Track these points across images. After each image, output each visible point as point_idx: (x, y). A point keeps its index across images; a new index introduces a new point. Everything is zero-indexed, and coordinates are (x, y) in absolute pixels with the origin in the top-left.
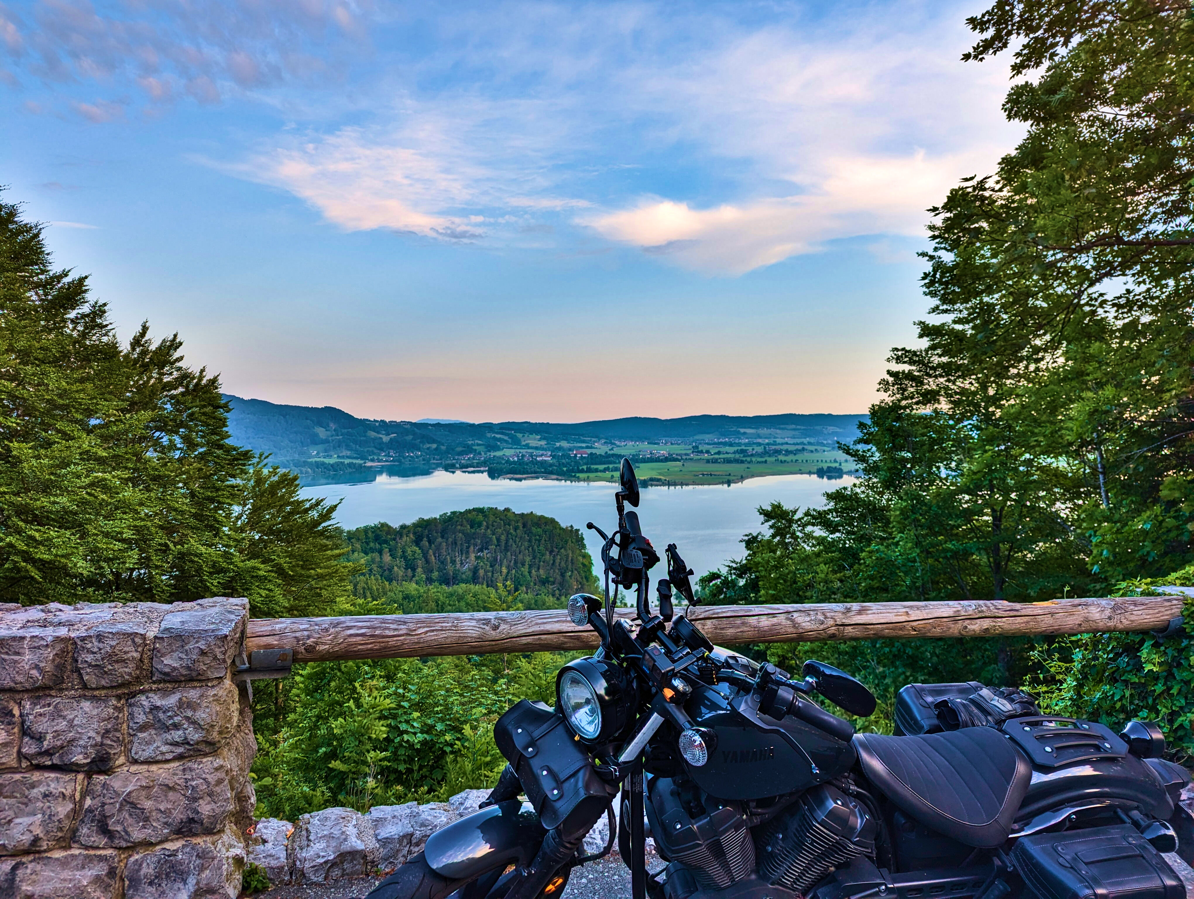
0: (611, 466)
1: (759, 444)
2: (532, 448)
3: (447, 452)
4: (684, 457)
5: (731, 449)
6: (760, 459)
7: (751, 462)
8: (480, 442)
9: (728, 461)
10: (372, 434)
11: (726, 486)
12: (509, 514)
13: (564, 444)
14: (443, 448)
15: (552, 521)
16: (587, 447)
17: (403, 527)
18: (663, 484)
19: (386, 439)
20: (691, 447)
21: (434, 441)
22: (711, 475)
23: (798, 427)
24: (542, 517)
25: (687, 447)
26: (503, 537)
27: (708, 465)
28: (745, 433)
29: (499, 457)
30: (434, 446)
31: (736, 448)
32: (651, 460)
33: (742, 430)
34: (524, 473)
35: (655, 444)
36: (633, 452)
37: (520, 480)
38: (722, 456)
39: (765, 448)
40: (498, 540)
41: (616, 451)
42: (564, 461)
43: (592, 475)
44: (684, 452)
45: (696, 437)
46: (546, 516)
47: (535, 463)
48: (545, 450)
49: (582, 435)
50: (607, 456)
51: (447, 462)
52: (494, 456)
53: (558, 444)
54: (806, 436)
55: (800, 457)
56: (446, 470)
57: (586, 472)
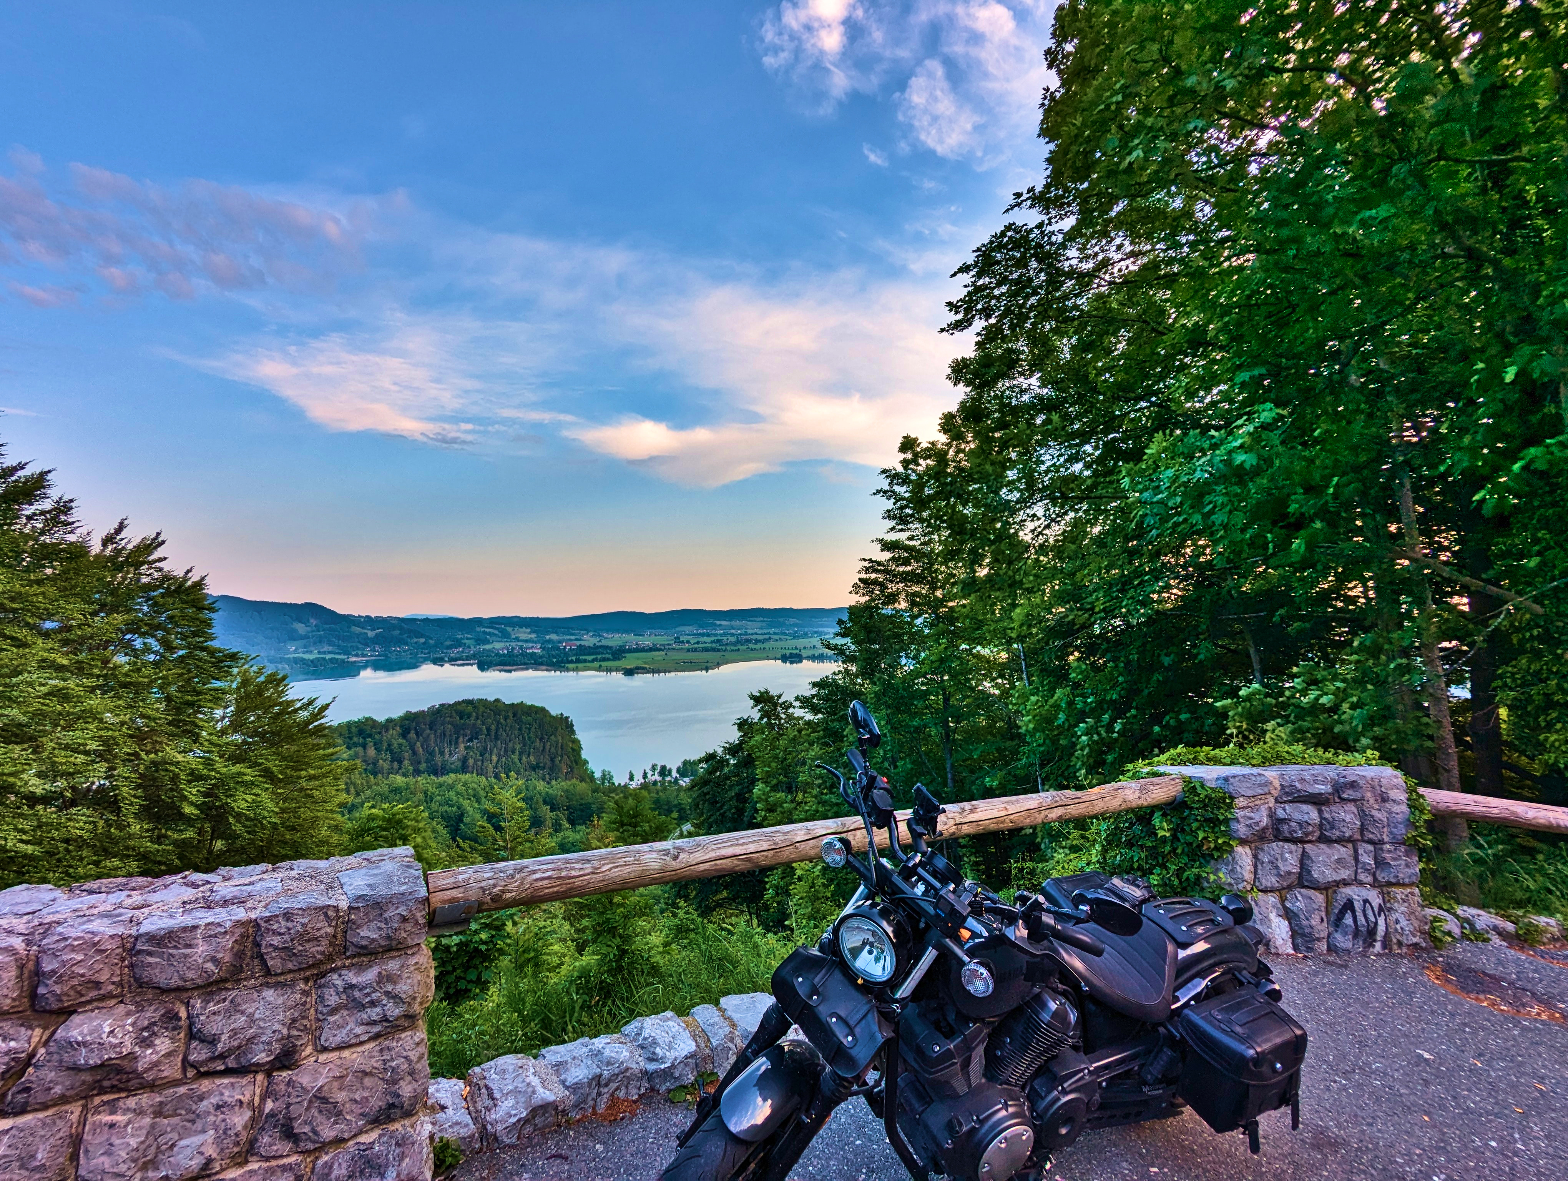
0: (599, 657)
1: (733, 635)
2: (522, 641)
3: (436, 646)
4: (667, 647)
5: (709, 639)
6: (733, 648)
7: (726, 650)
8: (469, 636)
9: (706, 650)
10: (356, 629)
11: (704, 672)
12: (499, 704)
13: (554, 637)
14: (432, 642)
15: (543, 709)
16: (576, 640)
17: (389, 721)
18: (648, 672)
19: (371, 634)
20: (673, 638)
21: (422, 636)
22: (691, 662)
23: (765, 619)
24: (532, 706)
25: (670, 638)
26: (493, 727)
27: (689, 653)
28: (720, 625)
29: (489, 651)
30: (422, 640)
31: (712, 639)
32: (637, 650)
33: (718, 623)
34: (513, 665)
35: (640, 635)
36: (620, 643)
37: (510, 671)
38: (700, 645)
39: (737, 638)
40: (488, 730)
41: (604, 643)
42: (553, 653)
43: (580, 665)
44: (667, 642)
45: (678, 629)
46: (536, 705)
47: (524, 654)
48: (536, 643)
49: (572, 628)
50: (595, 647)
51: (435, 656)
52: (484, 650)
53: (547, 637)
54: (771, 627)
55: (767, 645)
56: (435, 664)
57: (575, 663)
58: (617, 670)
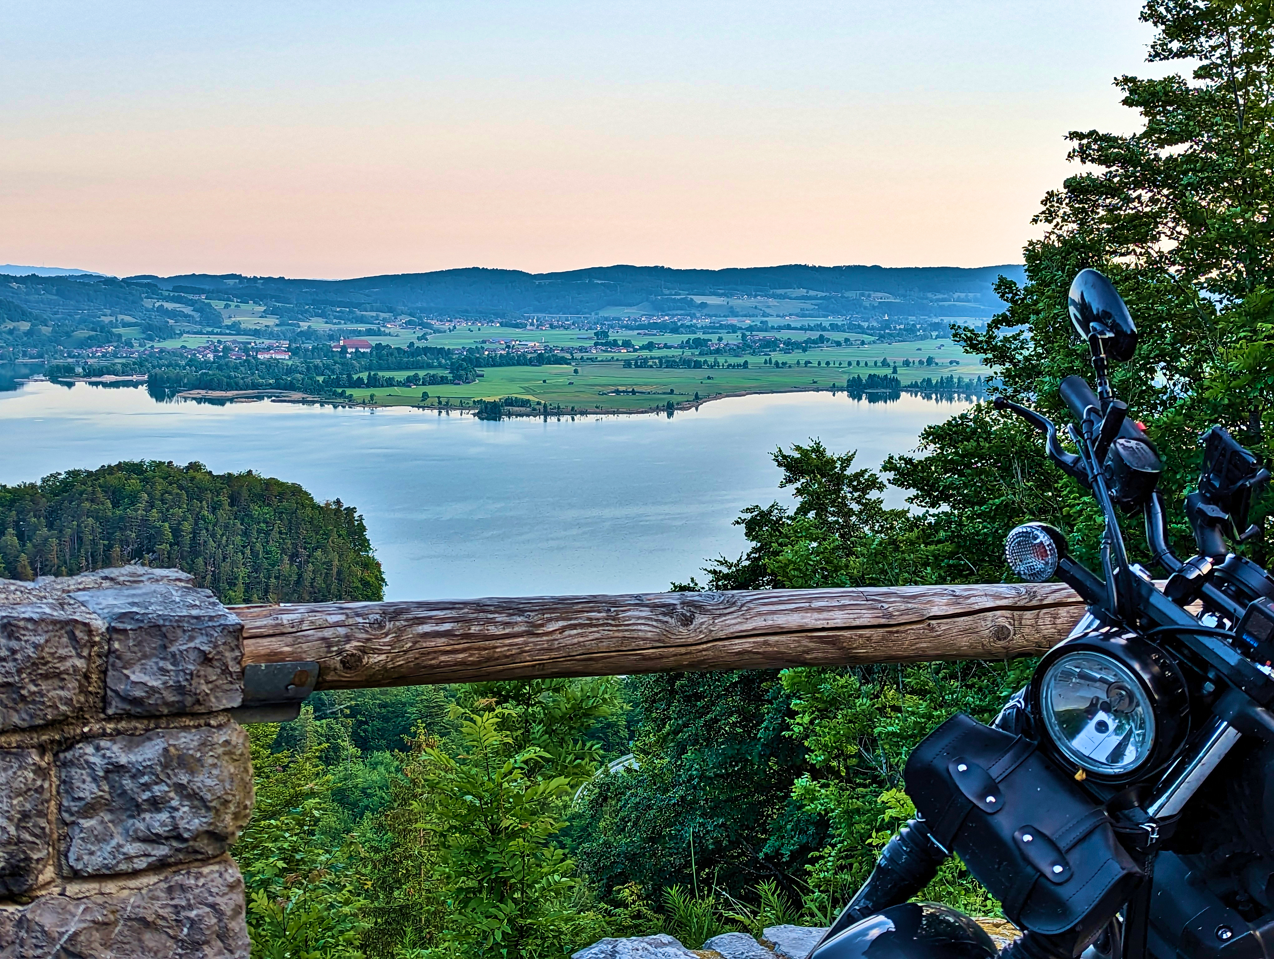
0: (422, 373)
1: (733, 329)
2: (246, 332)
3: (55, 339)
4: (578, 355)
5: (675, 339)
6: (733, 360)
7: (716, 364)
8: (128, 319)
9: (670, 364)
11: (663, 415)
12: (199, 476)
13: (319, 325)
14: (46, 330)
15: (296, 490)
16: (369, 333)
18: (534, 413)
20: (591, 333)
21: (24, 316)
22: (634, 392)
23: (812, 293)
24: (271, 483)
25: (584, 333)
26: (187, 526)
27: (628, 371)
28: (703, 305)
29: (174, 353)
30: (25, 326)
31: (685, 337)
33: (698, 299)
34: (229, 388)
35: (516, 326)
36: (469, 343)
37: (221, 402)
38: (656, 353)
39: (744, 336)
40: (176, 532)
41: (433, 341)
42: (317, 362)
43: (379, 392)
44: (577, 344)
45: (603, 313)
46: (282, 479)
47: (252, 365)
48: (277, 337)
49: (358, 306)
50: (412, 351)
51: (55, 362)
52: (162, 351)
53: (304, 326)
54: (826, 311)
55: (814, 355)
56: (54, 380)
57: (368, 386)
58: (462, 406)
